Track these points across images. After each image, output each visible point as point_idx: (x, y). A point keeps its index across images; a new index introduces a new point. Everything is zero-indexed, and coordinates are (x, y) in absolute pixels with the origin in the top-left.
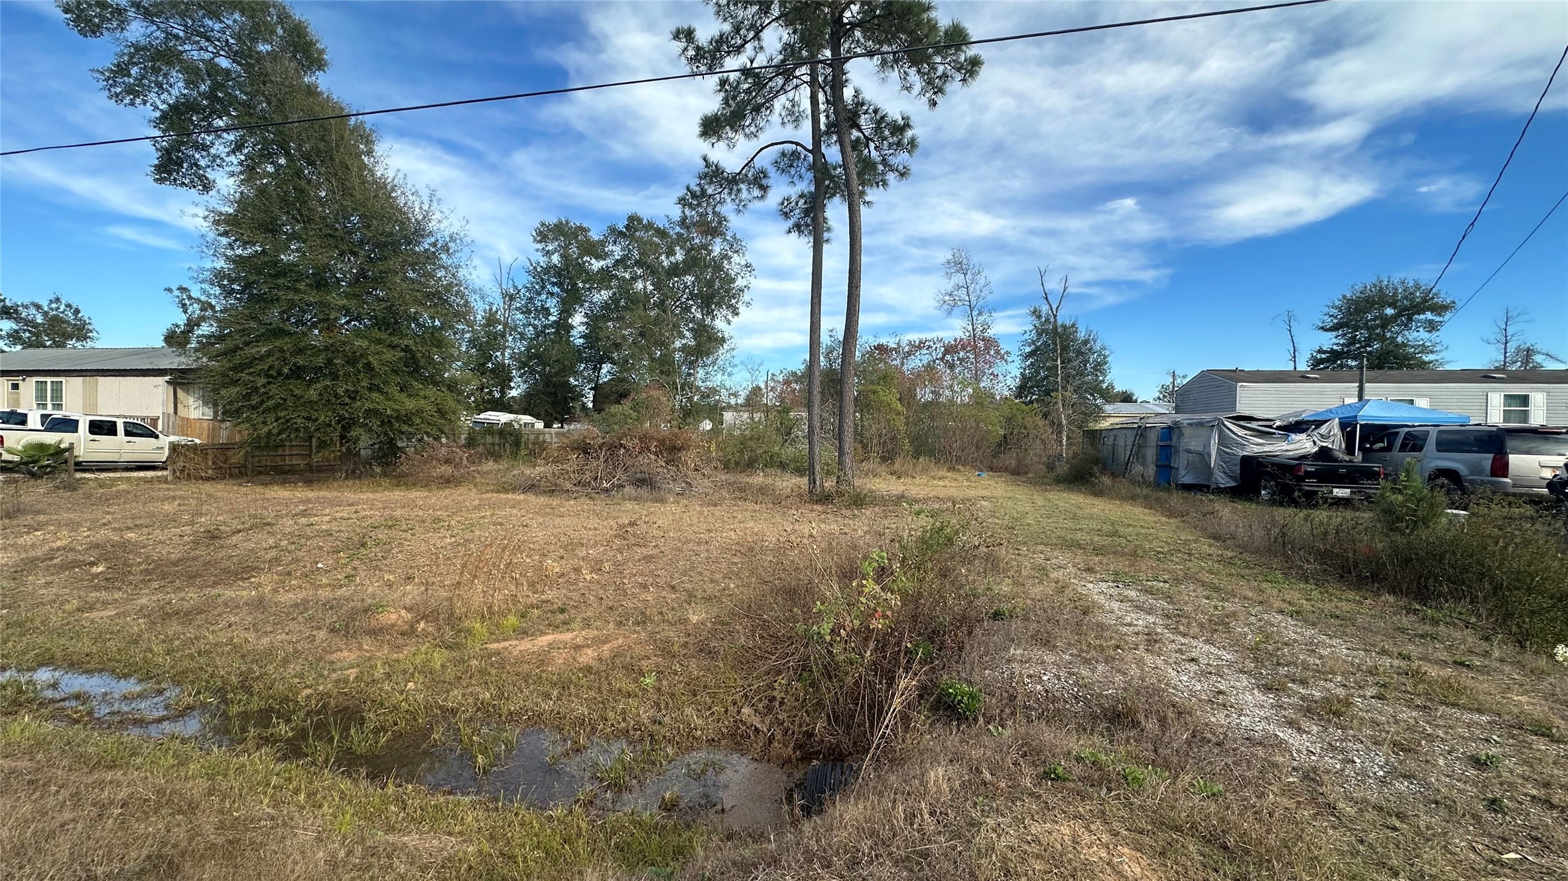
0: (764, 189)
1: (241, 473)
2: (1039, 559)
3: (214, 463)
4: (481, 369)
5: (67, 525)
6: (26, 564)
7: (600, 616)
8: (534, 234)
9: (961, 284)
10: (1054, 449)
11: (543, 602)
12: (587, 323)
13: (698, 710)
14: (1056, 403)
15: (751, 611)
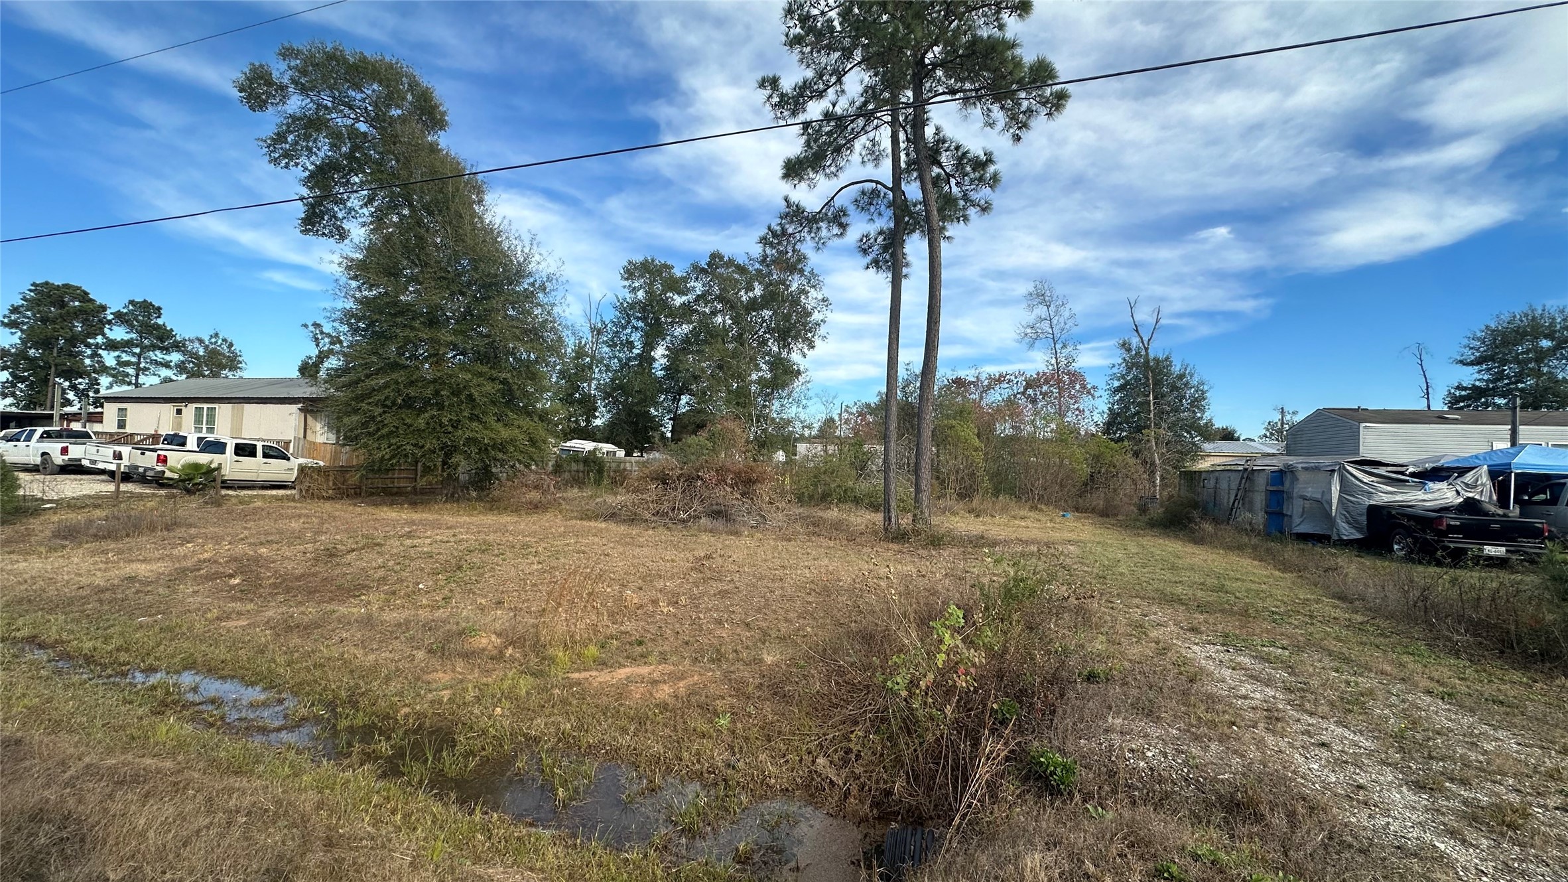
0: (844, 227)
1: (356, 494)
2: (1136, 614)
3: (334, 484)
4: (568, 400)
5: (212, 538)
6: (178, 574)
7: (676, 651)
8: (622, 272)
9: (1043, 316)
10: (1144, 488)
11: (622, 633)
12: (667, 356)
13: (773, 757)
14: (1148, 441)
15: (826, 654)
